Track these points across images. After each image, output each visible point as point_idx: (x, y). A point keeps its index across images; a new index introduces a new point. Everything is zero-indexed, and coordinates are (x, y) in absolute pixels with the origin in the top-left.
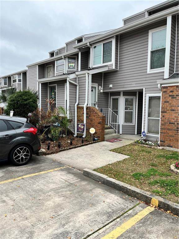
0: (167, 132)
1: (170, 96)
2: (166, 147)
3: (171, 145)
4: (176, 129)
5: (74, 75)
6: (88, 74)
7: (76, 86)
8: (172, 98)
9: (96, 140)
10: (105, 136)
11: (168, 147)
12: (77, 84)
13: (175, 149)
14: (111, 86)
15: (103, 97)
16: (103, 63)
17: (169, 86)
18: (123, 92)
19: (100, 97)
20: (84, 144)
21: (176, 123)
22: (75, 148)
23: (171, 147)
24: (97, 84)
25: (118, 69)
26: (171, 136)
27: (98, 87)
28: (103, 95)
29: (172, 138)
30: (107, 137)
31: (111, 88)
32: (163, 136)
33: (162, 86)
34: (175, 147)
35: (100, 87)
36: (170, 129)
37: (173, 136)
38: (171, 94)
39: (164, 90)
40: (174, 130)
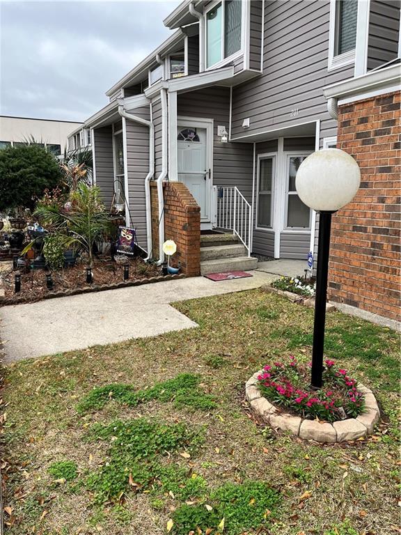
0: (345, 255)
1: (358, 136)
2: (343, 304)
3: (356, 299)
4: (369, 247)
5: (140, 99)
6: (166, 90)
7: (148, 127)
8: (364, 143)
9: (172, 273)
10: (203, 264)
11: (346, 305)
12: (150, 123)
13: (364, 311)
14: (246, 122)
15: (233, 158)
16: (225, 58)
17: (357, 103)
18: (285, 139)
19: (220, 156)
20: (127, 282)
21: (370, 228)
22: (98, 290)
23: (355, 304)
24: (211, 120)
25: (261, 71)
26: (355, 270)
27: (215, 128)
28: (231, 151)
29: (357, 277)
30: (207, 266)
31: (246, 129)
32: (338, 269)
33: (340, 103)
34: (365, 308)
35: (221, 129)
36: (353, 247)
37: (361, 272)
38: (361, 128)
39: (345, 116)
40: (365, 251)
